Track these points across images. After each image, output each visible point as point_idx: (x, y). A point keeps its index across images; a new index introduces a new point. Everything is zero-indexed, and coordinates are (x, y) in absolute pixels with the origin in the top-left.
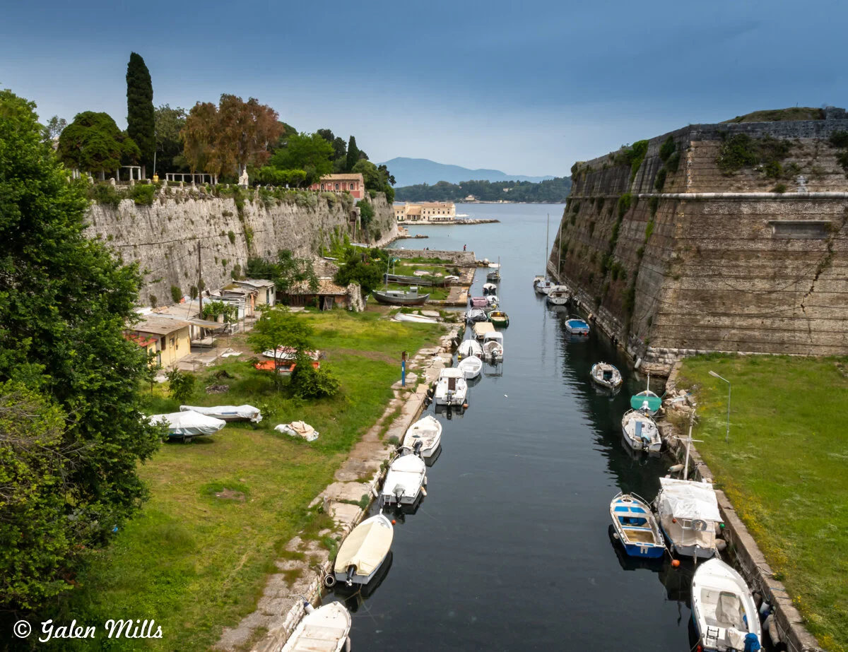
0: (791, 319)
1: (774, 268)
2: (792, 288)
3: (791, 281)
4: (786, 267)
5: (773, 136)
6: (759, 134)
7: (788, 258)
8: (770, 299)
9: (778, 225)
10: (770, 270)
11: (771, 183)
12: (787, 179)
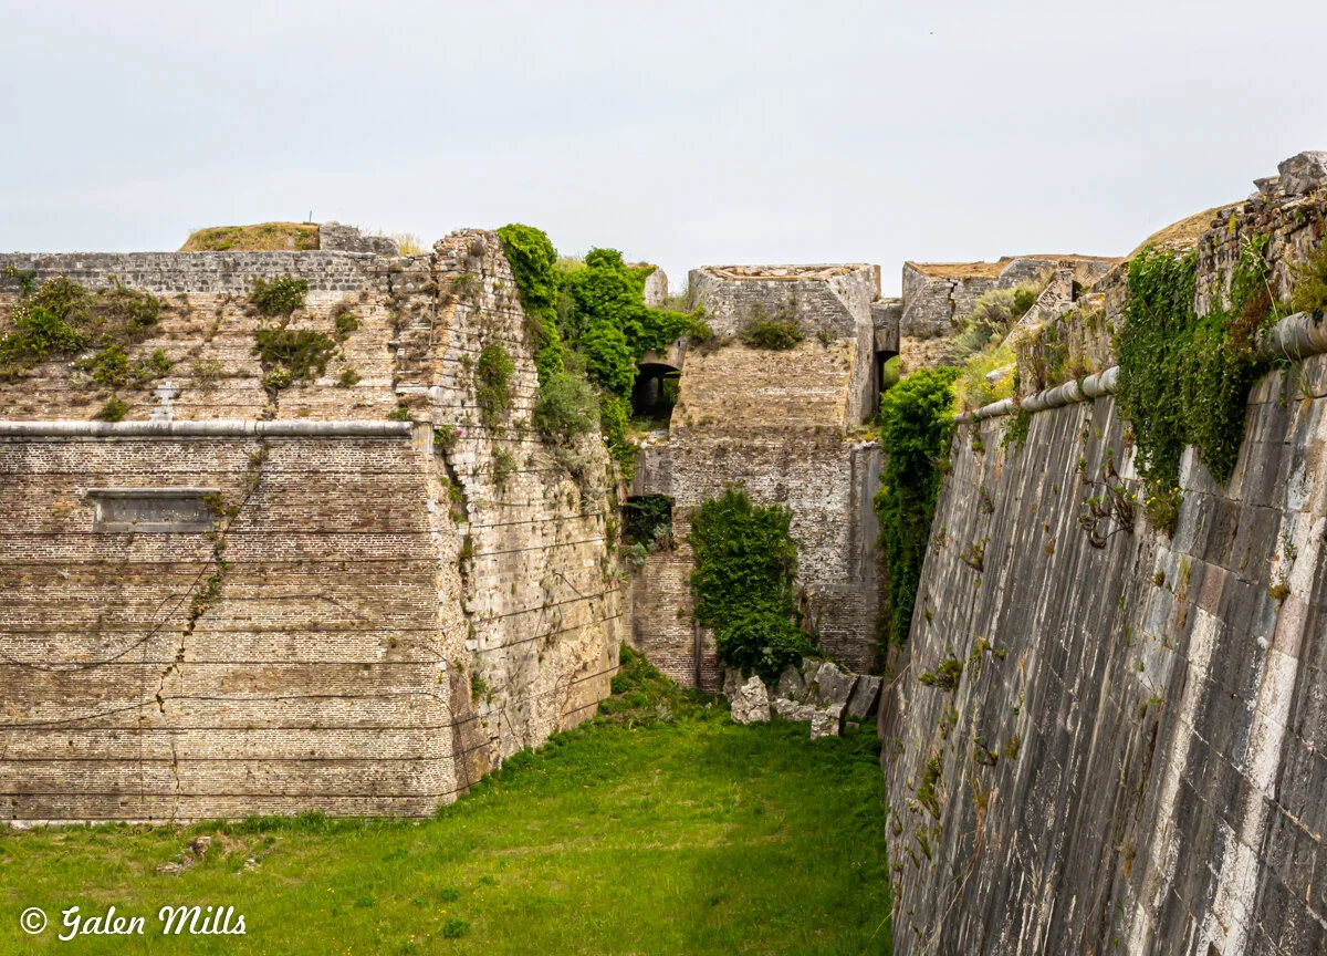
0: (134, 731)
1: (98, 606)
2: (137, 656)
3: (134, 637)
4: (125, 604)
5: (133, 286)
6: (102, 282)
7: (129, 580)
8: (89, 684)
9: (108, 499)
10: (88, 612)
11: (100, 398)
12: (138, 388)
